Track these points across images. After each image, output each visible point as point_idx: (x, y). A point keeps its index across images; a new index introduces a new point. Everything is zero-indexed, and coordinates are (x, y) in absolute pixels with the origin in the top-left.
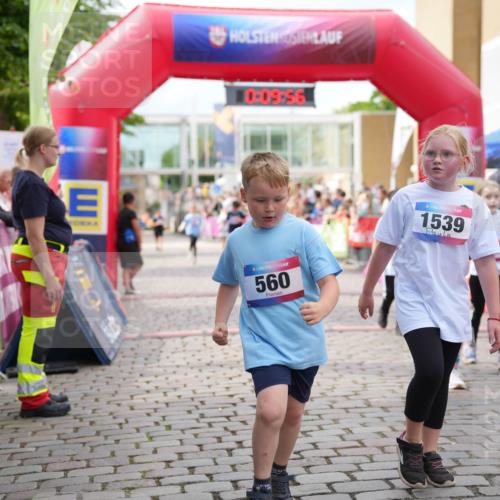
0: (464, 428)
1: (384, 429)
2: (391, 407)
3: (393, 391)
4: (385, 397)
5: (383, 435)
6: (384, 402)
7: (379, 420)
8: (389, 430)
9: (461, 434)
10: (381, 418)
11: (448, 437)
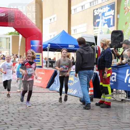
0: (33, 118)
1: (12, 119)
2: (15, 113)
3: (16, 109)
4: (13, 110)
5: (12, 121)
6: (13, 112)
7: (11, 117)
8: (14, 119)
9: (32, 119)
10: (12, 116)
11: (29, 120)
